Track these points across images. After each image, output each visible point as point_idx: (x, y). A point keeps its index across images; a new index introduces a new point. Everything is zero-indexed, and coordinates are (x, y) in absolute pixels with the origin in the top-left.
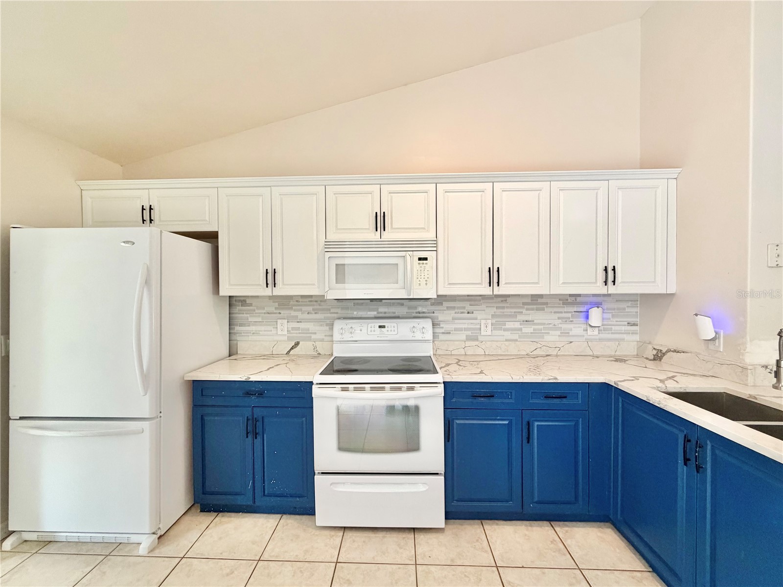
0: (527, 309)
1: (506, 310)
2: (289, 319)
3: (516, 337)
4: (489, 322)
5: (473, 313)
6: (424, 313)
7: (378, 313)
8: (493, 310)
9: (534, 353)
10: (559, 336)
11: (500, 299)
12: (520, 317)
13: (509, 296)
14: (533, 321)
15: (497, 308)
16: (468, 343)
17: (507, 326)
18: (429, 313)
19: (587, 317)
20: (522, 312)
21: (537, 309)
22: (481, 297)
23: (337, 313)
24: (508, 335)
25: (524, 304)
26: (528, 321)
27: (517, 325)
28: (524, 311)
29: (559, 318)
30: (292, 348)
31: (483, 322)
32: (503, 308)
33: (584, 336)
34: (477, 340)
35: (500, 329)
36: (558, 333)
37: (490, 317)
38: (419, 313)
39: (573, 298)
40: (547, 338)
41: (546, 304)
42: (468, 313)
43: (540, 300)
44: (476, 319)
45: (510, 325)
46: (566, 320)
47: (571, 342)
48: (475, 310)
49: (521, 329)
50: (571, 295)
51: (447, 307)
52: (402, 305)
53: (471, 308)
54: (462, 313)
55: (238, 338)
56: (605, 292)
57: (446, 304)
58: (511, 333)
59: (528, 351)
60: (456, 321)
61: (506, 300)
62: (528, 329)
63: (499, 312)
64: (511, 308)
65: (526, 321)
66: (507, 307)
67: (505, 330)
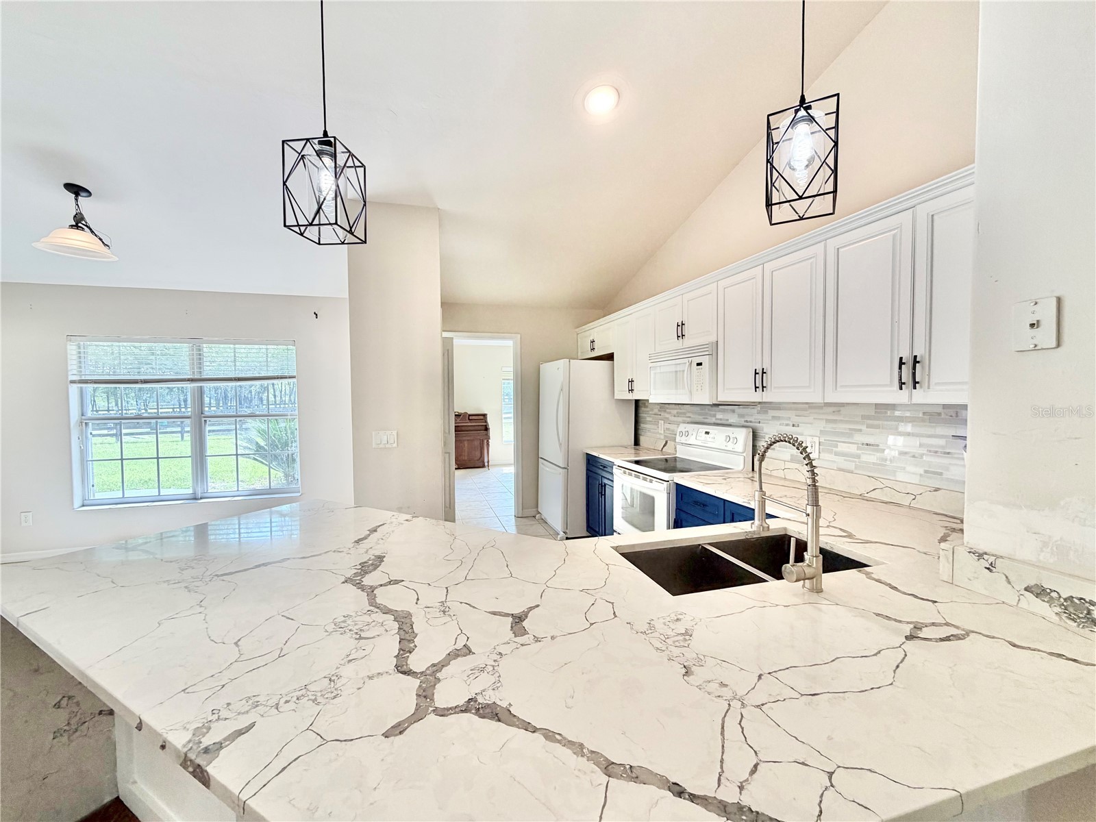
0: (868, 426)
1: (838, 425)
2: (666, 420)
3: (851, 466)
4: (816, 440)
5: (799, 426)
6: (751, 422)
7: (716, 419)
8: (822, 425)
9: (872, 495)
10: (921, 475)
11: (831, 409)
12: (859, 438)
13: (843, 405)
14: (878, 445)
15: (828, 421)
16: (788, 465)
17: (840, 449)
18: (755, 422)
20: (861, 430)
21: (883, 428)
22: (807, 406)
23: (690, 417)
24: (841, 462)
25: (864, 417)
26: (870, 445)
27: (852, 449)
28: (864, 428)
29: (922, 445)
30: (664, 446)
31: (809, 439)
32: (835, 421)
35: (830, 452)
36: (920, 470)
37: (818, 434)
38: (747, 421)
39: (952, 412)
41: (901, 419)
42: (793, 426)
44: (802, 434)
45: (842, 448)
47: (937, 490)
48: (801, 423)
49: (858, 457)
50: (945, 406)
51: (773, 417)
52: (733, 411)
53: (796, 420)
54: (787, 425)
55: (643, 433)
56: (904, 400)
57: (772, 413)
58: (845, 460)
59: (862, 491)
61: (839, 412)
62: (870, 458)
63: (830, 427)
64: (847, 422)
65: (867, 445)
66: (841, 421)
67: (837, 454)
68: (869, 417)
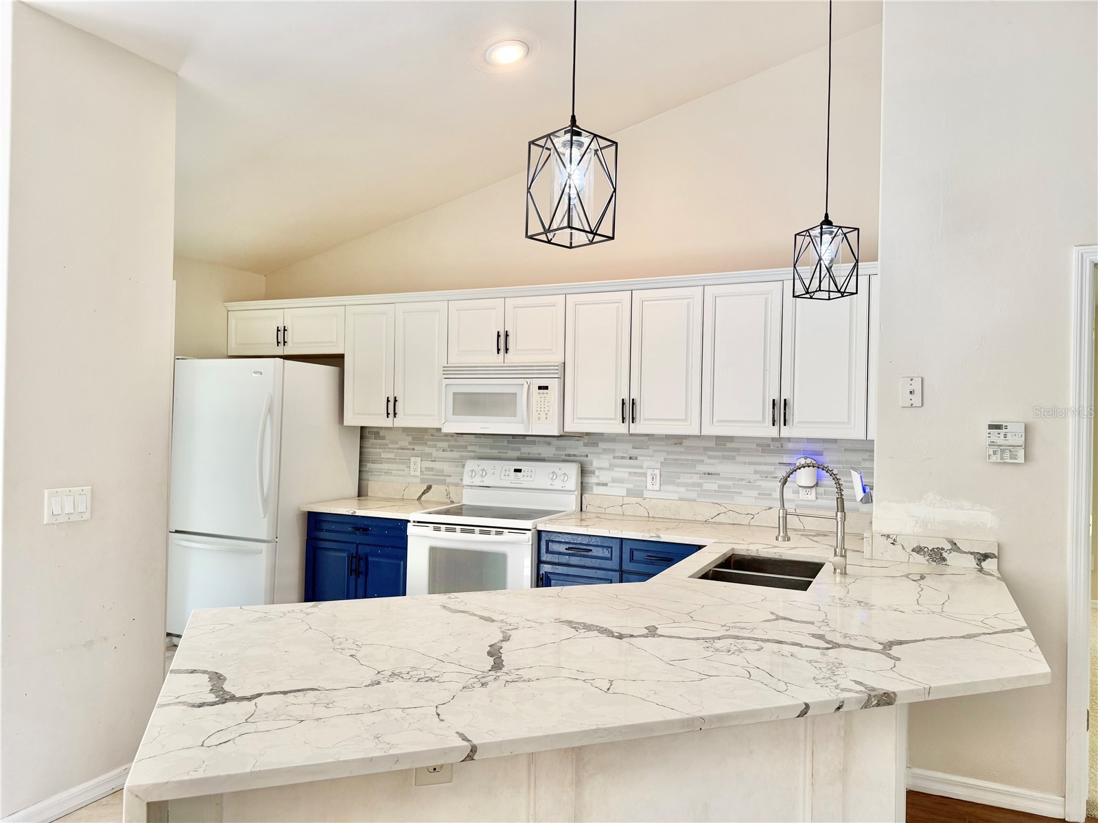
0: (710, 457)
1: (680, 457)
2: (425, 456)
3: (693, 495)
4: (657, 472)
5: (636, 458)
6: (575, 455)
7: (521, 453)
8: (661, 457)
9: (717, 519)
10: (756, 498)
11: (672, 441)
12: (700, 468)
14: (719, 474)
15: (668, 453)
16: (627, 500)
17: (682, 480)
18: (581, 456)
20: (703, 461)
21: (724, 458)
22: (646, 438)
23: (475, 452)
24: (683, 492)
25: (706, 449)
26: (711, 474)
27: (696, 479)
28: (706, 459)
29: (756, 472)
30: (423, 493)
31: (649, 472)
32: (677, 453)
33: (793, 501)
34: (640, 495)
35: (673, 483)
36: (755, 493)
37: (658, 465)
38: (569, 455)
40: (736, 499)
41: (738, 450)
42: (631, 458)
43: (729, 445)
44: (641, 467)
45: (685, 478)
46: (766, 476)
47: (770, 508)
48: (640, 455)
49: (700, 485)
50: (774, 440)
51: (604, 449)
52: (549, 444)
53: (634, 452)
54: (623, 458)
55: (370, 478)
56: (776, 435)
57: (602, 445)
58: (687, 490)
59: (708, 517)
60: (616, 469)
61: (681, 443)
62: (711, 485)
63: (670, 458)
64: (688, 453)
65: (709, 474)
66: (681, 453)
67: (678, 485)
68: (711, 449)
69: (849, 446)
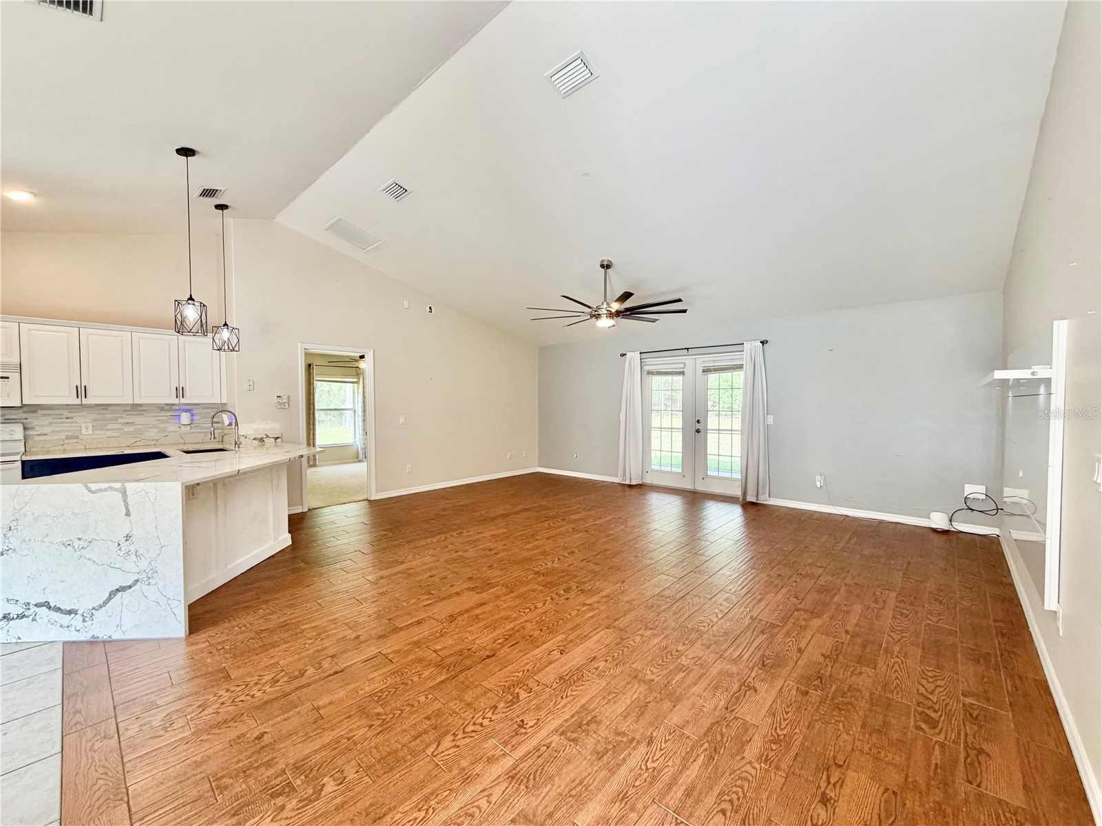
0: (128, 415)
1: (106, 416)
4: (90, 424)
5: (72, 418)
6: (14, 419)
8: (94, 416)
10: (157, 432)
11: (101, 408)
12: (121, 421)
13: (110, 405)
14: (134, 423)
15: (98, 414)
16: (66, 442)
17: (108, 427)
19: (179, 419)
20: (123, 417)
21: (137, 415)
24: (109, 433)
25: (125, 411)
26: (129, 423)
27: (119, 426)
28: (125, 416)
29: (158, 420)
31: (83, 425)
32: (104, 414)
33: (178, 431)
34: (78, 438)
35: (102, 429)
36: (157, 430)
37: (91, 421)
39: (169, 407)
40: (147, 434)
41: (145, 411)
42: (67, 418)
43: (140, 408)
44: (76, 423)
45: (111, 426)
46: (163, 422)
47: (166, 436)
48: (75, 416)
49: (122, 429)
50: (167, 405)
53: (71, 415)
54: (60, 418)
57: (40, 412)
58: (112, 432)
59: (129, 444)
60: (54, 425)
61: (107, 409)
62: (129, 429)
63: (100, 417)
64: (111, 414)
65: (127, 423)
66: (107, 414)
67: (108, 430)
68: (129, 411)
69: (205, 406)
